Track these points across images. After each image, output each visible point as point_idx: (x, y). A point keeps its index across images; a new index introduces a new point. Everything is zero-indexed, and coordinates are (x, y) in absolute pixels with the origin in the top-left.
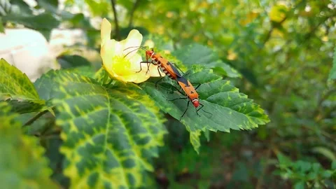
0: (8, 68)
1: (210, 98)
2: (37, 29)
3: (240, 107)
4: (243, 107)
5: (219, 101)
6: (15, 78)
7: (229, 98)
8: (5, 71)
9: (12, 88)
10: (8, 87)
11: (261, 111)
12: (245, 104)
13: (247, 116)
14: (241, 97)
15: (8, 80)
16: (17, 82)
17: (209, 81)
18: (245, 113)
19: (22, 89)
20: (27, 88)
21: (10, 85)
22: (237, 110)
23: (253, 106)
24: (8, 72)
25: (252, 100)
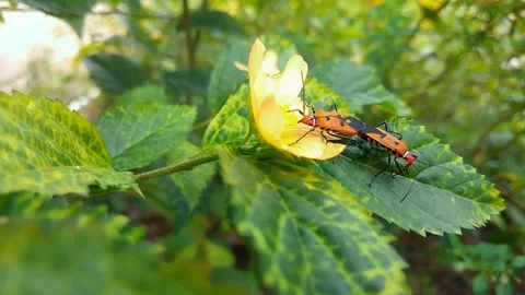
0: (66, 117)
1: (422, 175)
2: (60, 16)
3: (465, 189)
4: (469, 188)
5: (435, 180)
6: (77, 132)
7: (449, 174)
8: (62, 123)
9: (74, 153)
10: (69, 151)
11: (494, 193)
12: (472, 184)
13: (474, 202)
14: (465, 171)
15: (68, 140)
16: (81, 140)
17: (420, 146)
18: (471, 198)
19: (87, 151)
20: (94, 148)
21: (72, 147)
22: (460, 193)
23: (484, 186)
24: (66, 124)
25: (483, 176)
